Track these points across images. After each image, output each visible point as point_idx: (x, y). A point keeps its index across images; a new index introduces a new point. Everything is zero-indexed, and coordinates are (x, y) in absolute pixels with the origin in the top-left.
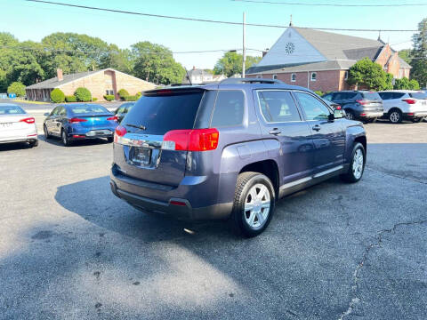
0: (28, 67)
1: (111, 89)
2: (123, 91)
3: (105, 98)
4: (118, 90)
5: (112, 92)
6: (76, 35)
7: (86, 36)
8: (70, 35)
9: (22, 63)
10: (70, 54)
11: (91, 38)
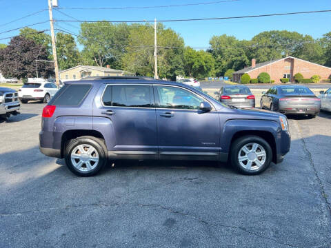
0: (239, 58)
1: (289, 73)
2: (298, 75)
3: (281, 80)
4: (294, 74)
5: (289, 76)
6: (278, 31)
7: (285, 31)
8: (273, 32)
9: (236, 56)
10: (270, 47)
11: (289, 33)
